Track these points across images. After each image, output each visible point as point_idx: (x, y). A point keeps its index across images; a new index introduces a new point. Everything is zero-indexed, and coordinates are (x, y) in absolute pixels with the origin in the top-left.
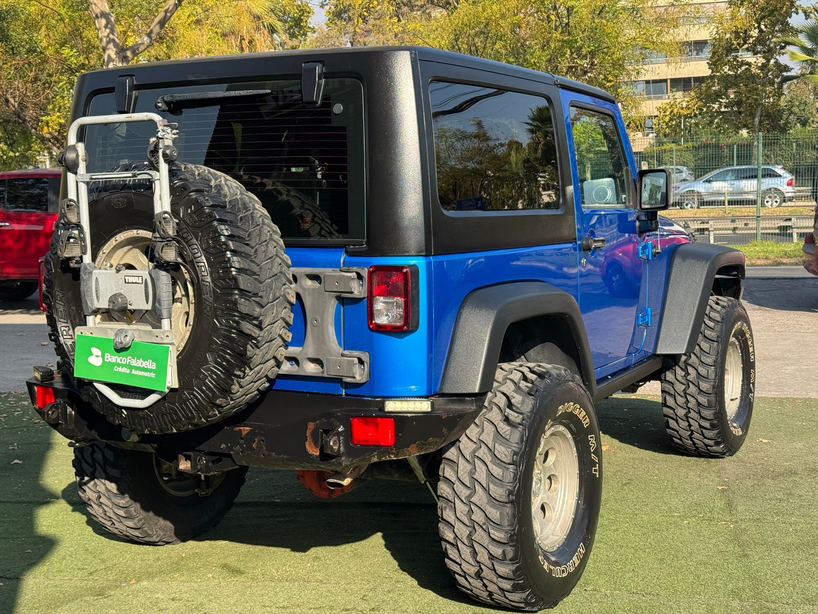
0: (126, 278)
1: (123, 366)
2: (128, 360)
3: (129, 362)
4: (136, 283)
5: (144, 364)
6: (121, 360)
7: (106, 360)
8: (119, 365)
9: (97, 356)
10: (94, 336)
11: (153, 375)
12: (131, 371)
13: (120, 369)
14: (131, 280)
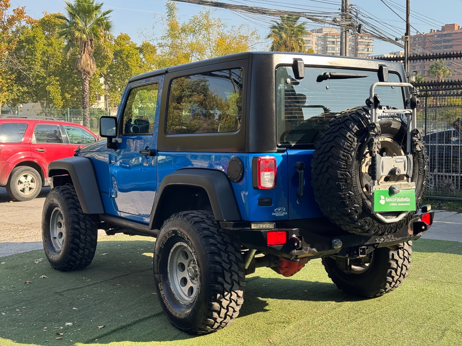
0: (396, 160)
1: (393, 202)
2: (396, 199)
3: (396, 200)
4: (400, 162)
5: (404, 200)
6: (392, 200)
7: (386, 201)
8: (391, 202)
9: (383, 200)
10: (380, 190)
11: (409, 204)
12: (398, 204)
13: (392, 204)
14: (398, 160)
